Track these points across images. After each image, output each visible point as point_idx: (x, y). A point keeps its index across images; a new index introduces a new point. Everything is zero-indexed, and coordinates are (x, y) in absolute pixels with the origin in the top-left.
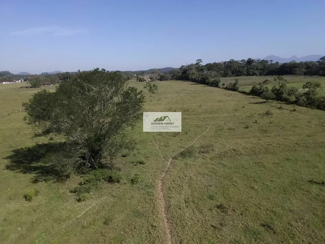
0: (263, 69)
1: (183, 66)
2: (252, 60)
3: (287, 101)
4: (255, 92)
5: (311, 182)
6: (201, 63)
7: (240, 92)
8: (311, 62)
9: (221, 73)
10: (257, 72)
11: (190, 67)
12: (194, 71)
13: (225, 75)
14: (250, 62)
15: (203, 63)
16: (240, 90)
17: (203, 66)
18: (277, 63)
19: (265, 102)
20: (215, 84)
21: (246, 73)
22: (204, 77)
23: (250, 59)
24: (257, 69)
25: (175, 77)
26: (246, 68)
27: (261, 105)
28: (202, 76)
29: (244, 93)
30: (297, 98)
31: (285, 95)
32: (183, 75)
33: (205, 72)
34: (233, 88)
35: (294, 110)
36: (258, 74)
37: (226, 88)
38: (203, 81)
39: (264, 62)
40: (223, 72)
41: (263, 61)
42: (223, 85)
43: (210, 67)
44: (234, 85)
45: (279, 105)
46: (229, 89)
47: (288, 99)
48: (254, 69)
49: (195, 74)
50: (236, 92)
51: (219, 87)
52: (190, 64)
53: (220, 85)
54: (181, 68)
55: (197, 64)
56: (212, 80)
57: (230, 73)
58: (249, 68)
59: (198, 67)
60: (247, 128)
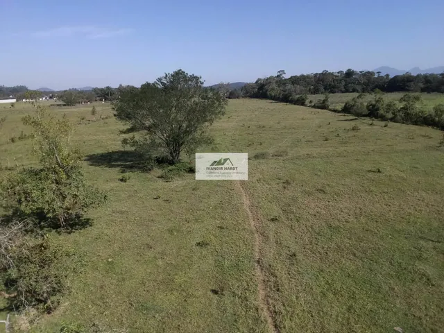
0: (367, 84)
1: (259, 80)
2: (353, 72)
3: (383, 118)
4: (347, 110)
5: (369, 171)
6: (283, 75)
7: (330, 110)
8: (432, 75)
9: (310, 89)
10: (359, 88)
11: (269, 81)
12: (274, 86)
13: (316, 91)
14: (349, 74)
15: (287, 76)
16: (330, 107)
17: (286, 80)
18: (387, 75)
19: (356, 119)
20: (301, 102)
21: (343, 89)
22: (287, 93)
23: (349, 70)
24: (359, 84)
25: (248, 94)
26: (343, 83)
27: (351, 122)
28: (284, 91)
29: (335, 111)
30: (393, 114)
31: (381, 112)
32: (260, 91)
33: (289, 86)
34: (323, 106)
35: (386, 126)
36: (359, 90)
37: (314, 107)
38: (286, 99)
39: (368, 75)
40: (312, 87)
41: (369, 72)
42: (311, 102)
43: (295, 80)
44: (324, 101)
45: (371, 122)
46: (318, 107)
47: (384, 116)
48: (354, 83)
49: (275, 90)
50: (325, 111)
51: (306, 106)
52: (268, 77)
53: (307, 102)
54: (256, 82)
55: (278, 76)
56: (298, 96)
57: (322, 88)
58: (348, 81)
59: (279, 80)
60: (327, 140)
